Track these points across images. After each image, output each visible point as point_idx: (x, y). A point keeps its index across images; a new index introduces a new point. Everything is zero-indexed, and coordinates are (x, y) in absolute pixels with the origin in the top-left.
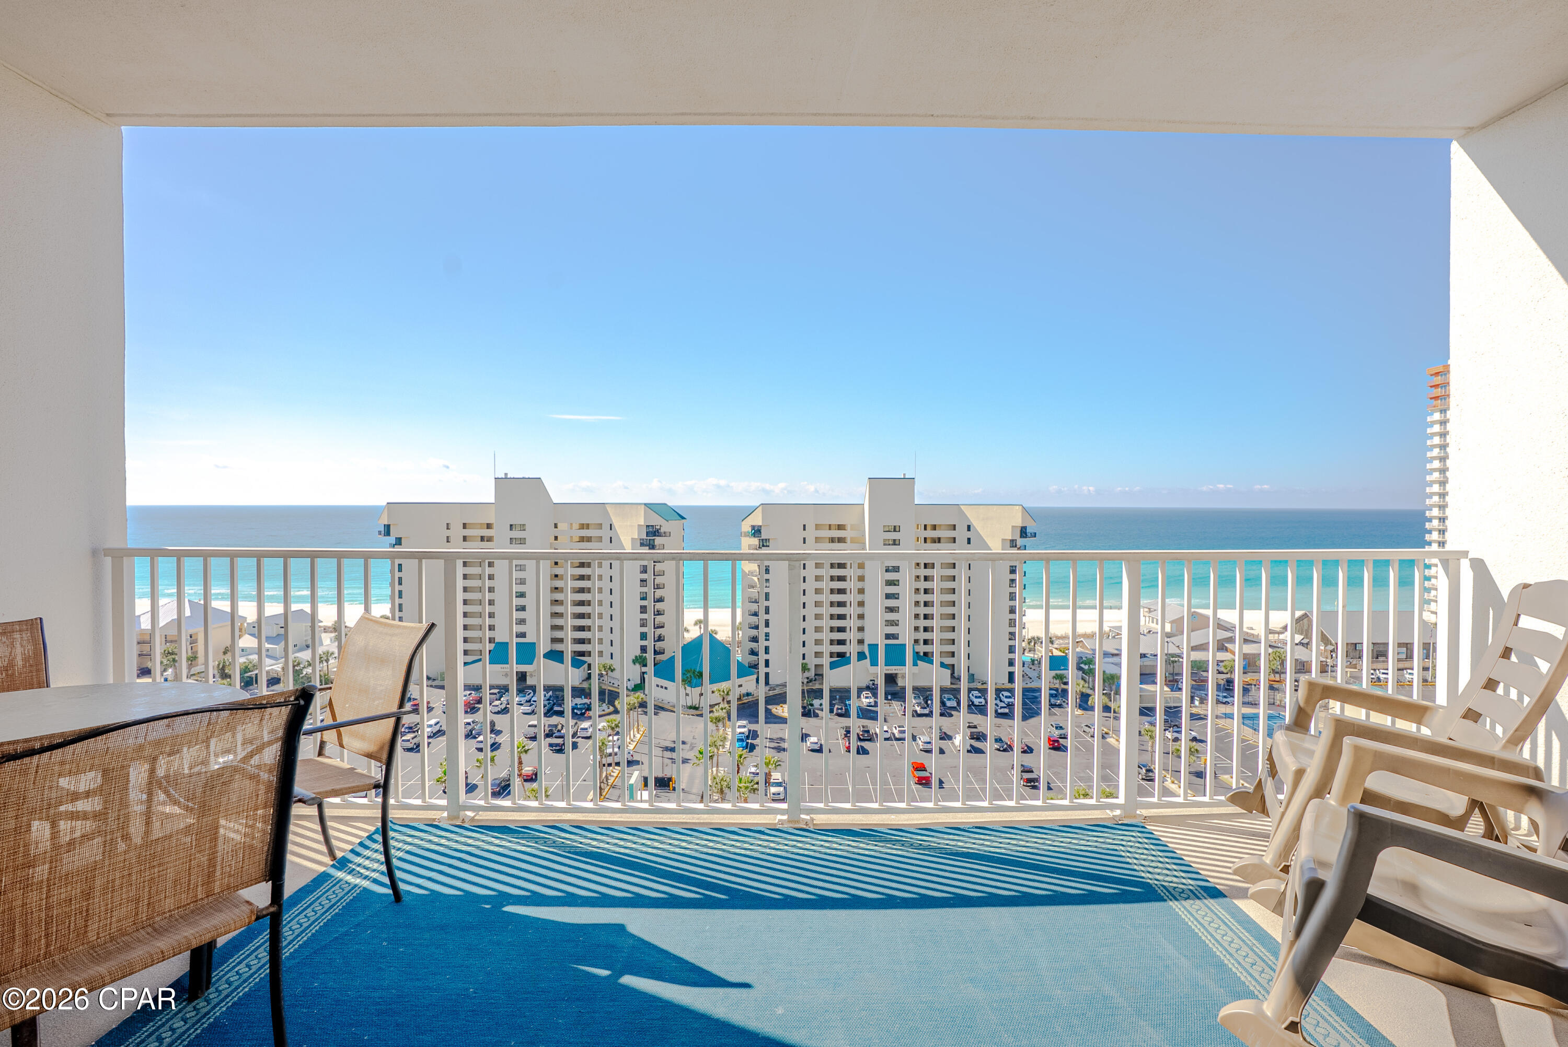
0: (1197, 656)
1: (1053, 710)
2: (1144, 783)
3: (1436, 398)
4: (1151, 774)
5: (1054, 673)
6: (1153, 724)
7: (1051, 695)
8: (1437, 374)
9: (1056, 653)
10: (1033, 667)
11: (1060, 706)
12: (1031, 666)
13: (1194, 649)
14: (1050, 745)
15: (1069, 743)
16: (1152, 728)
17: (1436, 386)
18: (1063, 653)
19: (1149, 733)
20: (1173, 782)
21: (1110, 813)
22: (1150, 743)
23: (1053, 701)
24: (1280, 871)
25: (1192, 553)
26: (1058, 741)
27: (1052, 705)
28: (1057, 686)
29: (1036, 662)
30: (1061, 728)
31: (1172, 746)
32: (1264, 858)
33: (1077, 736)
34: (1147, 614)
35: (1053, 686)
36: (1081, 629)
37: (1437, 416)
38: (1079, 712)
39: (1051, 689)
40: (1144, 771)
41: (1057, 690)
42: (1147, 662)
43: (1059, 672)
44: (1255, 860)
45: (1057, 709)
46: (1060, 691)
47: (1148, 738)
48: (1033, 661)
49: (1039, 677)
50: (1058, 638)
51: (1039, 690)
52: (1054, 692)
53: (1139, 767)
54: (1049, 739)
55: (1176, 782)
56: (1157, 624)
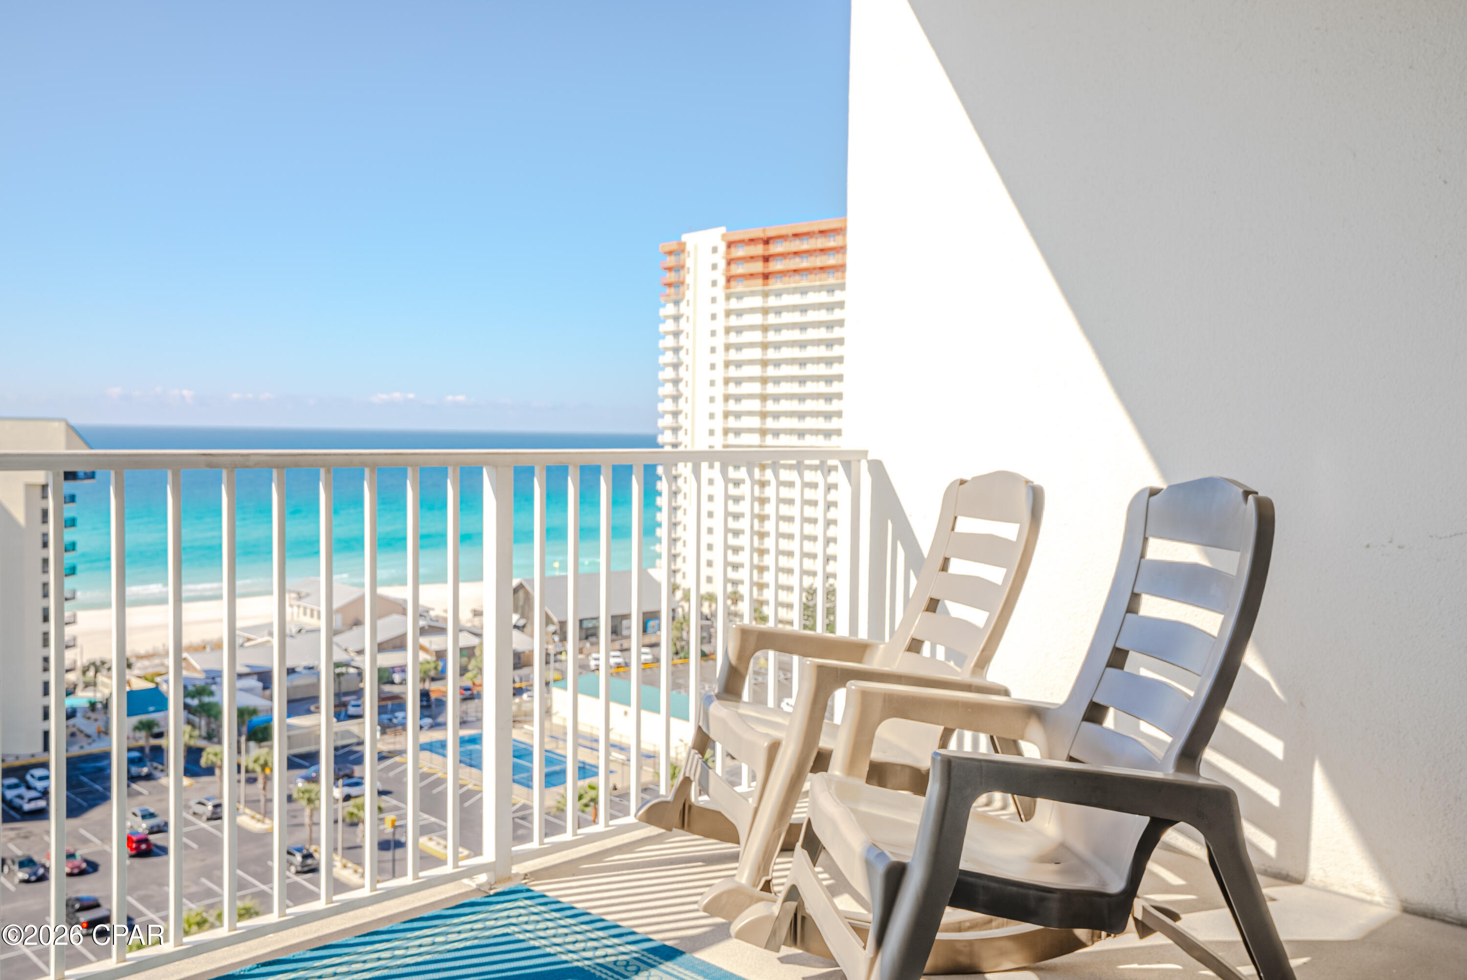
0: (387, 660)
1: (135, 786)
2: (300, 879)
3: (670, 285)
4: (309, 861)
5: (135, 720)
6: (315, 780)
7: (131, 762)
8: (670, 253)
9: (139, 685)
10: (93, 715)
11: (149, 777)
12: (90, 714)
13: (382, 647)
14: (132, 849)
15: (171, 840)
16: (312, 786)
17: (670, 269)
18: (152, 681)
19: (307, 796)
20: (345, 866)
21: (470, 883)
22: (307, 812)
23: (135, 770)
24: (761, 890)
25: (581, 453)
26: (146, 841)
27: (133, 778)
28: (142, 742)
29: (99, 706)
30: (152, 815)
31: (344, 810)
32: (737, 879)
33: (182, 822)
34: (296, 603)
35: (134, 744)
36: (190, 637)
37: (669, 309)
38: (186, 781)
39: (130, 750)
40: (298, 858)
41: (141, 749)
42: (298, 681)
43: (144, 717)
44: (728, 885)
45: (143, 783)
46: (147, 750)
47: (304, 803)
48: (93, 706)
49: (106, 732)
50: (140, 657)
51: (107, 755)
52: (136, 754)
53: (289, 853)
54: (130, 840)
55: (350, 865)
56: (319, 617)
